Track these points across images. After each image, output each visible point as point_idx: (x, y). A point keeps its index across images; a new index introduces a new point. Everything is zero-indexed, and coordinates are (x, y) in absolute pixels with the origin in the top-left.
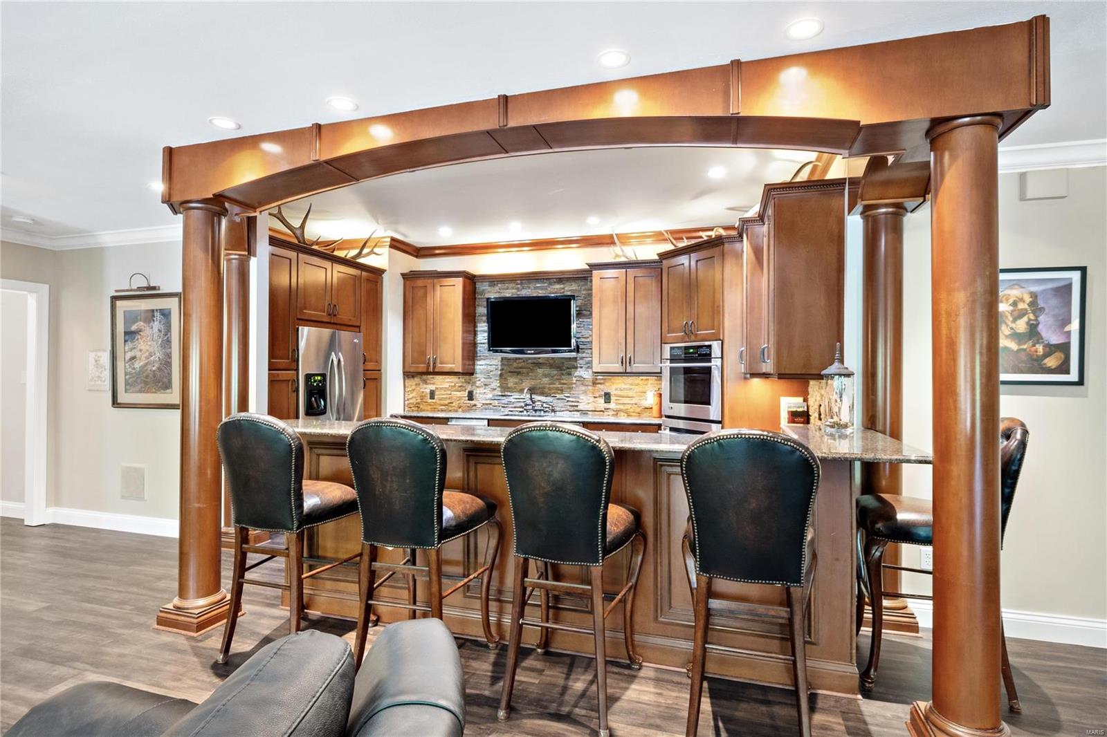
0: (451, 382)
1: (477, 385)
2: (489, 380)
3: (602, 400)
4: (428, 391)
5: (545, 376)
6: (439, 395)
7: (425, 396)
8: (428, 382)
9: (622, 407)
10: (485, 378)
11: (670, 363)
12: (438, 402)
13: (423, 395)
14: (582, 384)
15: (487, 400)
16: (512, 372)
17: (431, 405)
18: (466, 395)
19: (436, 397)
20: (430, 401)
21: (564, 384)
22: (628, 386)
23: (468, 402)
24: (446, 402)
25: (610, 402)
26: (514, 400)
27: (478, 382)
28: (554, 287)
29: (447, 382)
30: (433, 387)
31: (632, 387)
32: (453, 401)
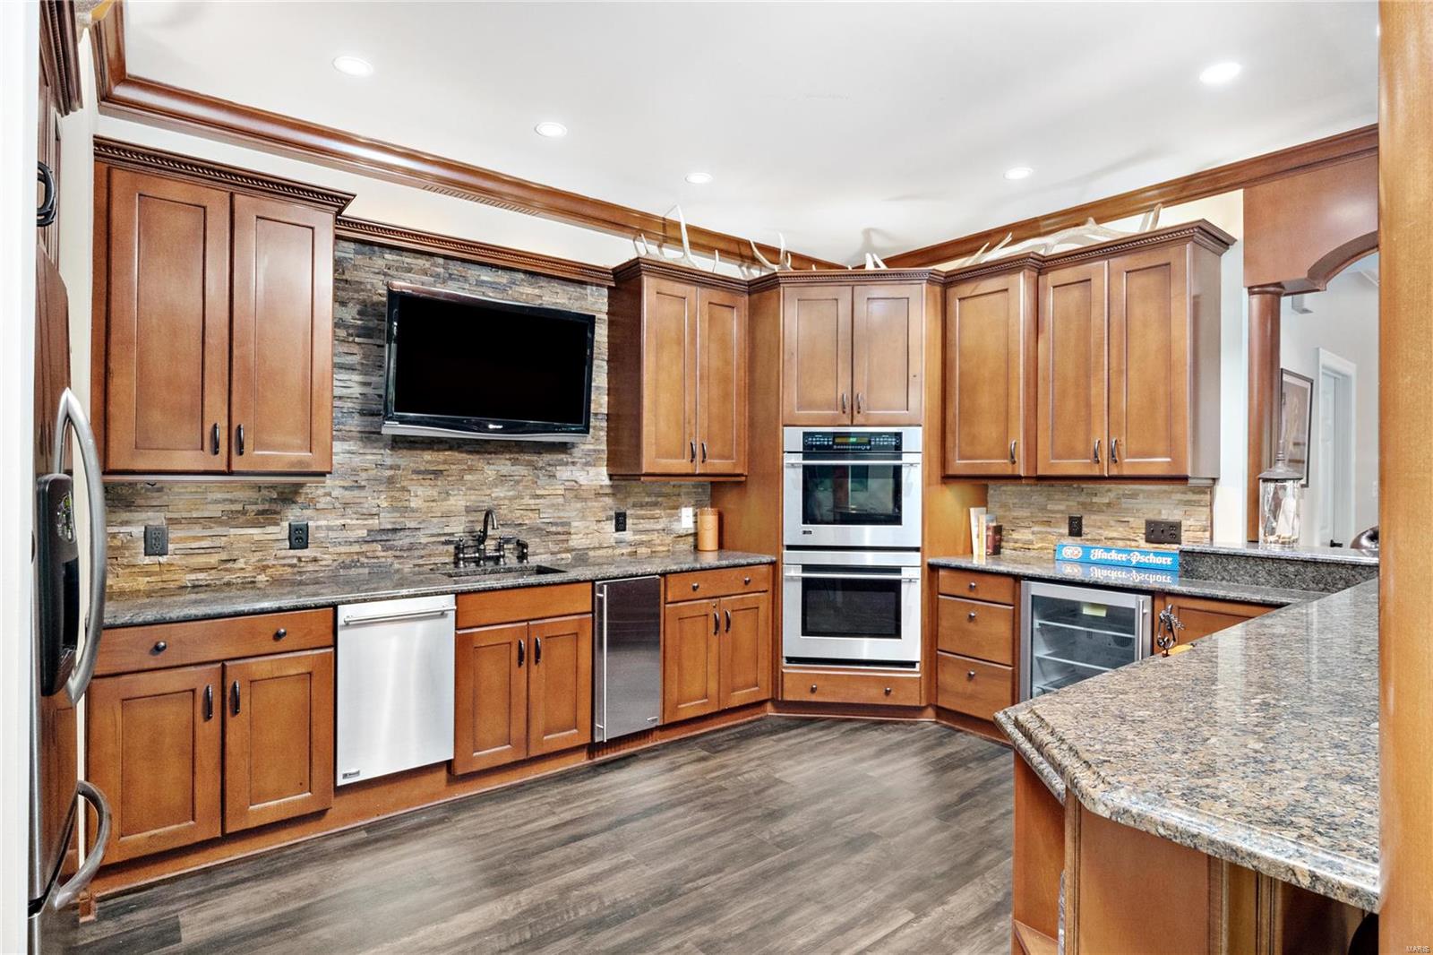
0: (232, 501)
1: (319, 506)
2: (356, 493)
3: (611, 526)
4: (138, 531)
5: (503, 479)
6: (182, 540)
7: (123, 547)
8: (140, 501)
9: (644, 537)
10: (345, 488)
11: (804, 459)
12: (177, 560)
13: (117, 543)
14: (576, 496)
15: (351, 543)
16: (419, 472)
17: (149, 574)
18: (285, 534)
19: (171, 547)
20: (148, 560)
21: (539, 497)
22: (654, 499)
23: (292, 552)
24: (213, 559)
25: (624, 530)
26: (424, 540)
27: (323, 500)
28: (521, 289)
29: (216, 502)
30: (156, 519)
31: (660, 499)
32: (235, 554)
